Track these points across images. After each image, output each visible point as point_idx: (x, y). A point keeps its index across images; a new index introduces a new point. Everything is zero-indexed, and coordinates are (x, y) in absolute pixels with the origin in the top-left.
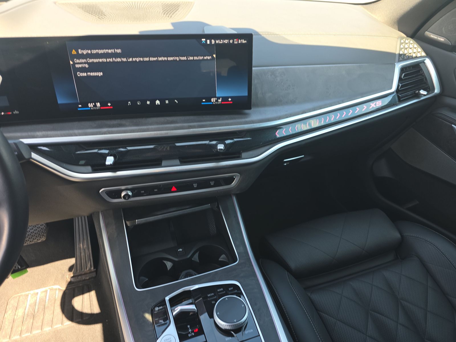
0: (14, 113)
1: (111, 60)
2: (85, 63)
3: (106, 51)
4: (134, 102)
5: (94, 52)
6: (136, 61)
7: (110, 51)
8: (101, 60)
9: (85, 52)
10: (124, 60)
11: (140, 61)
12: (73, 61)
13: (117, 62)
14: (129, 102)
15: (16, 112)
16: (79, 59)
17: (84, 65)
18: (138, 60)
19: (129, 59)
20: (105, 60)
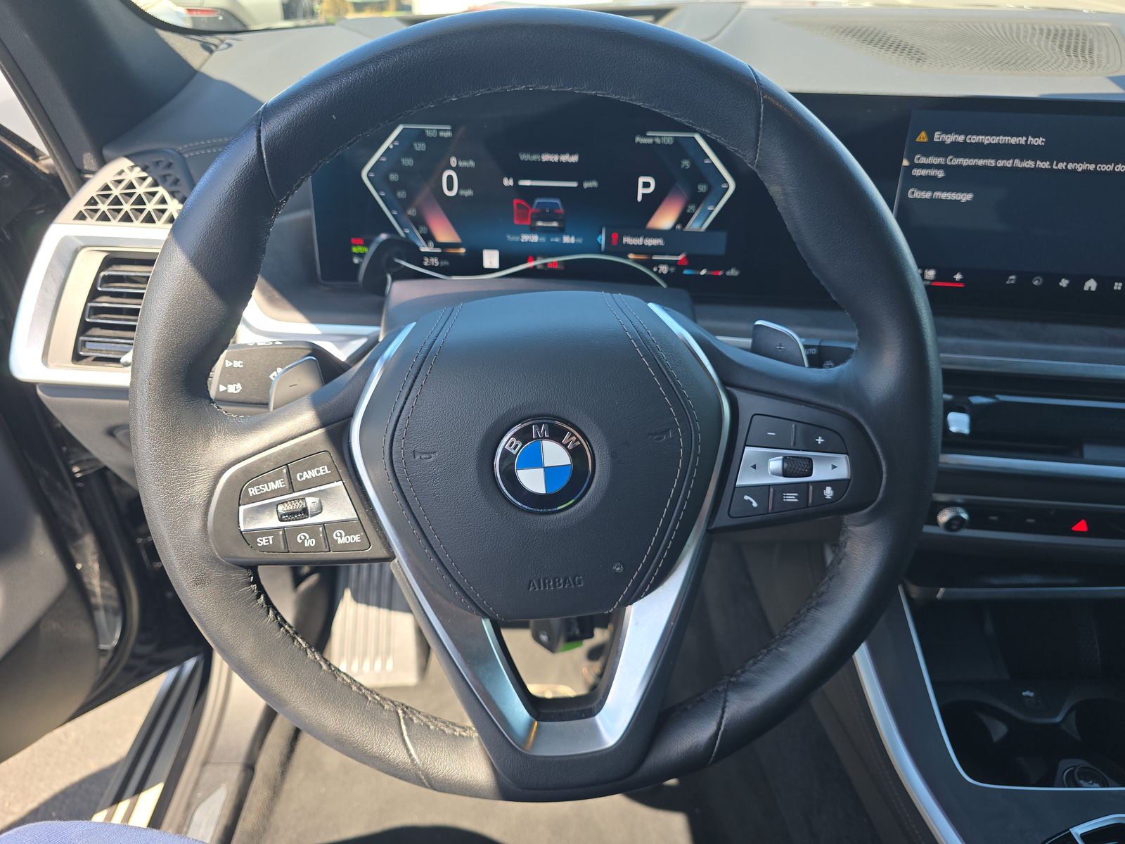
0: (728, 273)
1: (1008, 163)
2: (938, 167)
3: (1002, 139)
4: (1025, 278)
5: (975, 139)
6: (1074, 171)
7: (1014, 140)
8: (981, 162)
9: (949, 139)
10: (1045, 165)
11: (1085, 172)
12: (911, 160)
13: (1024, 169)
14: (1013, 277)
15: (733, 272)
16: (927, 156)
17: (932, 172)
18: (1080, 167)
19: (1057, 165)
20: (990, 162)
